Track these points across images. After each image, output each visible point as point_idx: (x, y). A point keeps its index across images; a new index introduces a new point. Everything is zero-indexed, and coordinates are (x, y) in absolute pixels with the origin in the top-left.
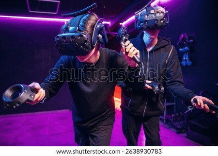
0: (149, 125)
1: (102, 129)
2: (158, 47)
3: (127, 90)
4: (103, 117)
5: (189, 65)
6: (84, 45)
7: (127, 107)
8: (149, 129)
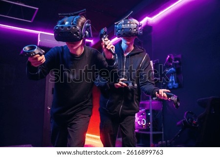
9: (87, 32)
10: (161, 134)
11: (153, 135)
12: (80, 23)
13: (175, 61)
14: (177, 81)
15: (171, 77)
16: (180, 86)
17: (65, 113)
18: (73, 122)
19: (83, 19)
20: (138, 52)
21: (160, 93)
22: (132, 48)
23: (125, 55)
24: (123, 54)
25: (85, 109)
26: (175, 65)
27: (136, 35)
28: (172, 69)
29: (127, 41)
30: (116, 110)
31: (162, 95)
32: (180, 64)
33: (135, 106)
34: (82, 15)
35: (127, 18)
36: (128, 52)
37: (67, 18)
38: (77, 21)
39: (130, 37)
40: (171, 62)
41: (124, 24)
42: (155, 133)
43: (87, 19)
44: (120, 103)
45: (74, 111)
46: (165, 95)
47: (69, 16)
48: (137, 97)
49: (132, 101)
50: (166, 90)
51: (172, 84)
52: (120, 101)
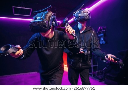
0: (83, 74)
1: (56, 76)
2: (86, 31)
3: (70, 55)
4: (57, 69)
5: (104, 43)
6: (45, 26)
7: (70, 65)
8: (83, 76)
9: (54, 22)
11: (93, 67)
13: (103, 30)
15: (101, 38)
20: (88, 30)
22: (85, 28)
25: (59, 70)
26: (103, 32)
27: (88, 19)
28: (102, 34)
29: (82, 24)
32: (106, 31)
33: (89, 63)
39: (84, 21)
40: (101, 31)
41: (80, 13)
44: (79, 62)
45: (52, 72)
46: (113, 59)
48: (90, 57)
49: (87, 60)
50: (113, 56)
51: (102, 42)
52: (80, 61)
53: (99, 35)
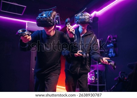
9: (57, 21)
10: (105, 86)
11: (99, 86)
12: (53, 15)
13: (113, 39)
14: (114, 52)
15: (110, 50)
16: (116, 55)
17: (43, 73)
18: (49, 78)
19: (55, 13)
20: (89, 33)
21: (103, 60)
22: (86, 31)
23: (81, 36)
24: (80, 35)
26: (113, 42)
28: (111, 44)
30: (75, 71)
31: (105, 61)
32: (116, 41)
34: (54, 10)
35: (83, 12)
36: (83, 34)
37: (44, 12)
38: (51, 14)
39: (84, 24)
41: (81, 16)
42: (100, 85)
43: (57, 13)
44: (78, 66)
46: (107, 61)
47: (45, 11)
48: (89, 62)
50: (107, 58)
51: (111, 54)
52: (78, 65)
53: (108, 45)
